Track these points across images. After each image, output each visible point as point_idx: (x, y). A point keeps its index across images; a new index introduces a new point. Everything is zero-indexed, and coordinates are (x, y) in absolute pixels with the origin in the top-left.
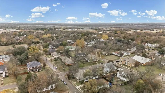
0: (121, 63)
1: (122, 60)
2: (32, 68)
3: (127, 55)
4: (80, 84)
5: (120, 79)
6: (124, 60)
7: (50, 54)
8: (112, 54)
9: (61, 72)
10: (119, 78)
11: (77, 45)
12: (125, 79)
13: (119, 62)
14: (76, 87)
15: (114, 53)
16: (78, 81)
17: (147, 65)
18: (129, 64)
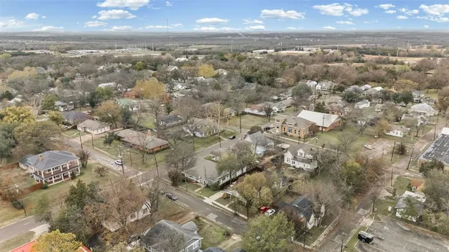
0: (277, 131)
1: (280, 124)
2: (52, 171)
3: (278, 112)
4: (210, 192)
5: (294, 167)
6: (284, 123)
7: (75, 128)
8: (244, 114)
9: (141, 170)
10: (292, 165)
11: (137, 97)
12: (306, 165)
13: (269, 128)
14: (204, 201)
15: (247, 110)
16: (203, 186)
17: (334, 129)
18: (297, 132)
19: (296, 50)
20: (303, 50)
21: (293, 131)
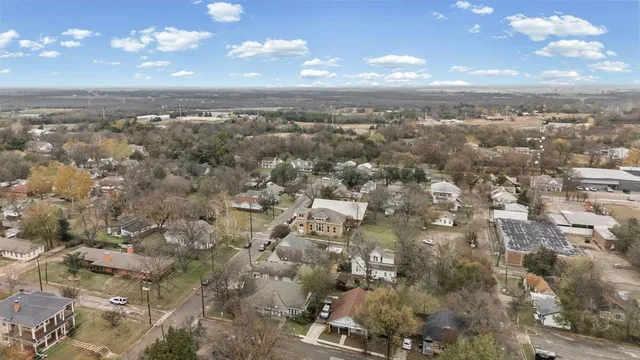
0: (301, 231)
1: (304, 220)
6: (309, 218)
14: (303, 341)
16: (282, 320)
18: (331, 229)
19: (200, 115)
20: (210, 115)
21: (325, 228)
